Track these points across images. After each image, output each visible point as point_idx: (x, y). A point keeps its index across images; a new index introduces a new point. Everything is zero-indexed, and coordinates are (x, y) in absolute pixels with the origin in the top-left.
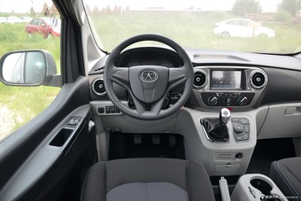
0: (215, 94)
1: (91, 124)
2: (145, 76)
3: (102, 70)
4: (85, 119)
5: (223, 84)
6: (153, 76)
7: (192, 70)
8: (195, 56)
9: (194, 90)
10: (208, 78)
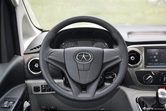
0: (150, 73)
1: (26, 104)
2: (80, 58)
3: (38, 50)
4: (20, 100)
5: (159, 62)
6: (88, 58)
7: (126, 49)
8: (129, 33)
9: (129, 69)
10: (142, 57)
